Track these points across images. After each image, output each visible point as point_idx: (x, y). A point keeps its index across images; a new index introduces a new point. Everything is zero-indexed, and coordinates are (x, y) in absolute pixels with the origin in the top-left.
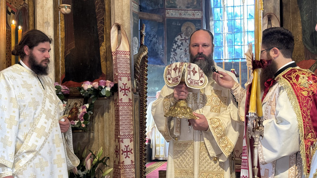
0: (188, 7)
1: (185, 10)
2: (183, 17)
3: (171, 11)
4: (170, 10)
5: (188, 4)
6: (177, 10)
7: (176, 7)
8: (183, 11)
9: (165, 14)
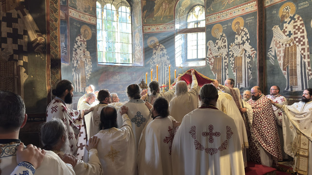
0: (85, 12)
1: (83, 14)
2: (82, 19)
3: (73, 11)
4: (72, 9)
5: (86, 8)
6: (77, 11)
7: (77, 9)
8: (82, 14)
9: (68, 13)
